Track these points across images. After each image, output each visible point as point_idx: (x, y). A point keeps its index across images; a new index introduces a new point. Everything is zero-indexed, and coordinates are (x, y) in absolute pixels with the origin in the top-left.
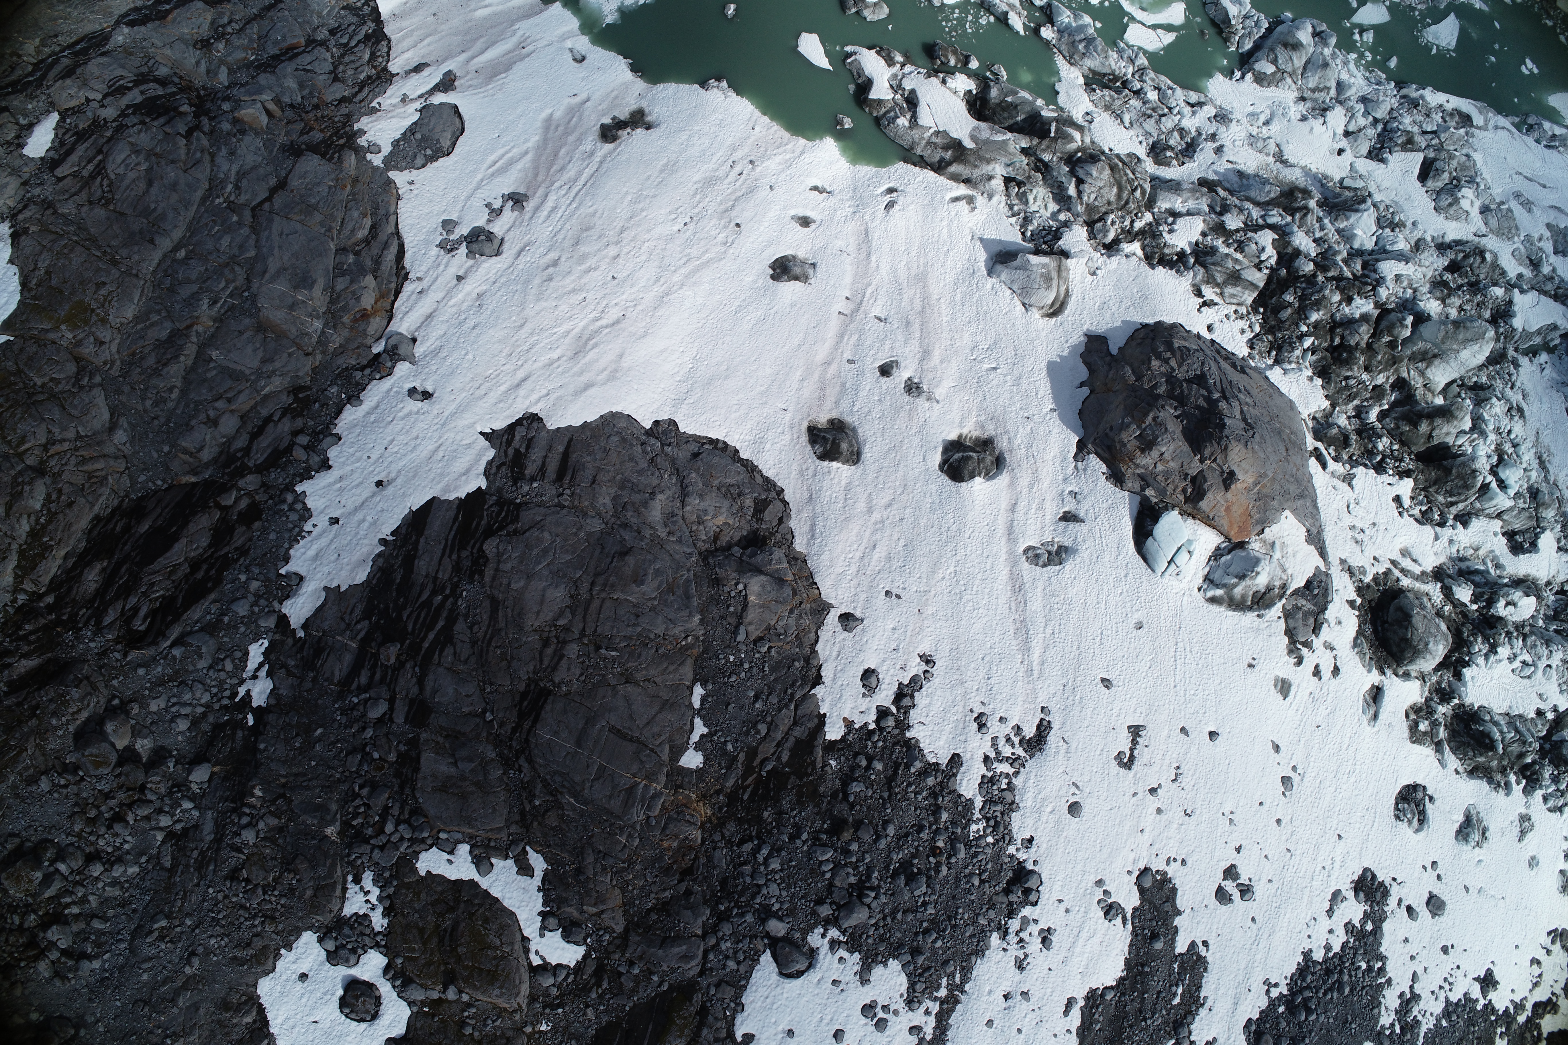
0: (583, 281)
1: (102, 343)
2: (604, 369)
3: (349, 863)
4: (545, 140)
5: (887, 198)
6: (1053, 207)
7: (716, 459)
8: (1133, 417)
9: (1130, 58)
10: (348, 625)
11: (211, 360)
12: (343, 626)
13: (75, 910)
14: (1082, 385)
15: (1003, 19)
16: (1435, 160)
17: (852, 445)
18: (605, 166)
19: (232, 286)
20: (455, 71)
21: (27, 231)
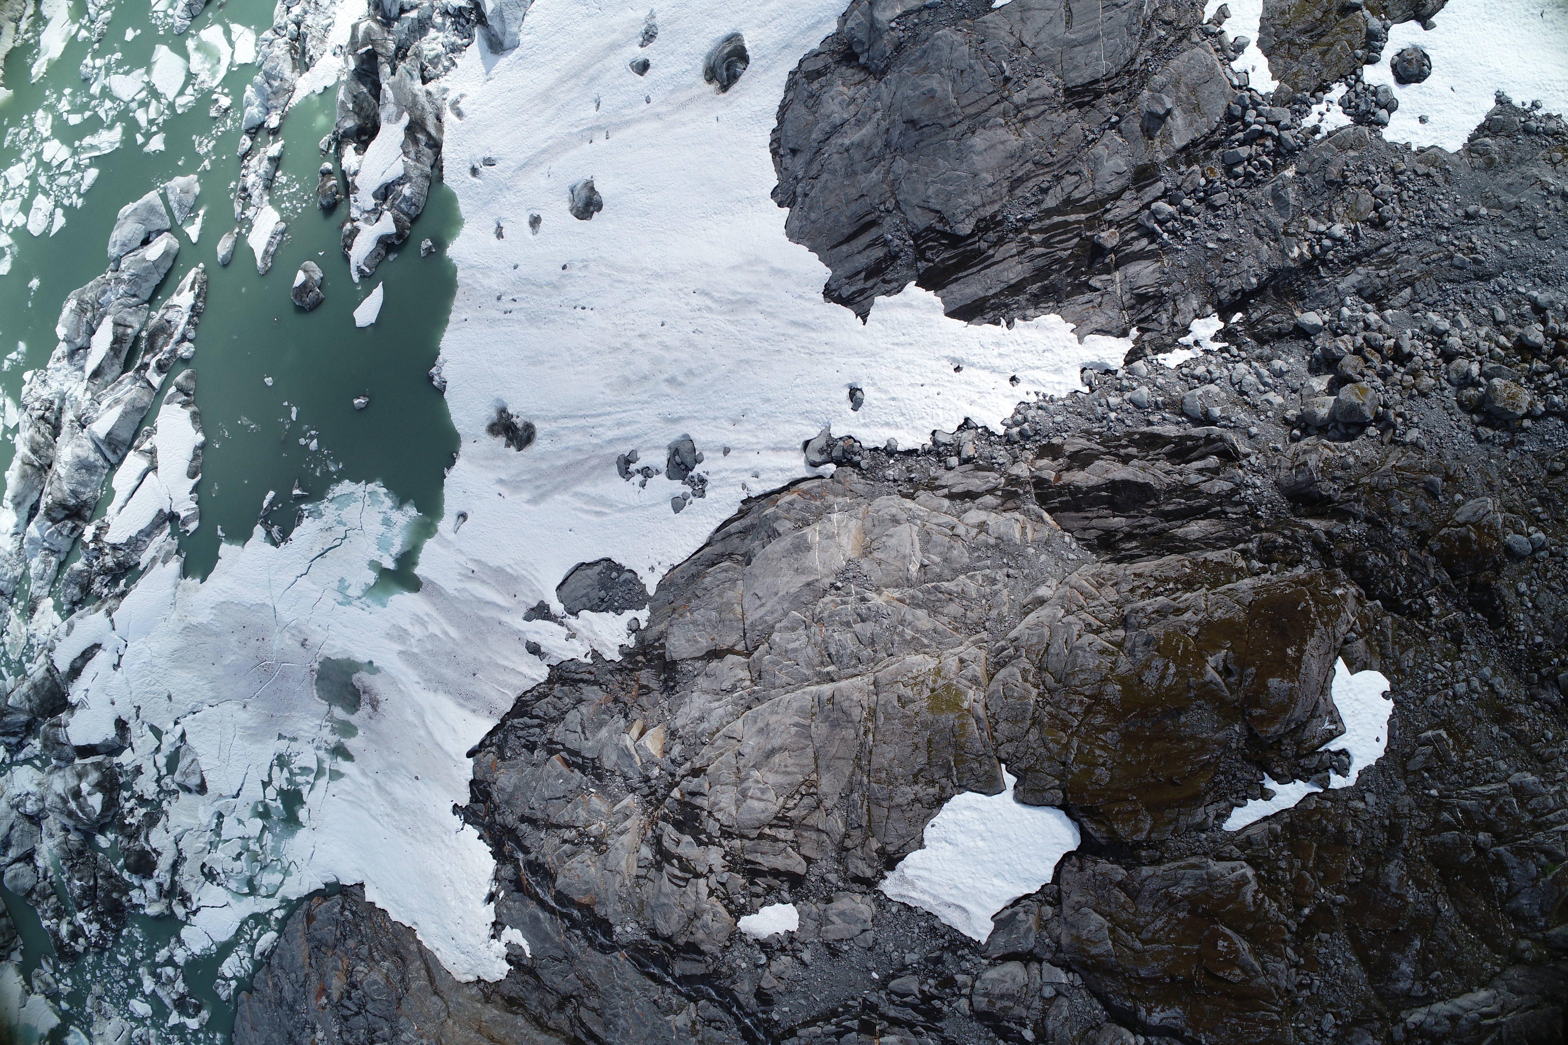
0: (677, 345)
1: (962, 661)
2: (752, 272)
3: (1307, 144)
4: (555, 489)
5: (484, 170)
6: (432, 33)
7: (790, 133)
9: (269, 47)
10: (1102, 296)
11: (922, 566)
12: (1106, 297)
13: (1503, 339)
15: (276, 162)
17: (723, 48)
18: (557, 413)
19: (838, 600)
20: (522, 615)
21: (881, 852)
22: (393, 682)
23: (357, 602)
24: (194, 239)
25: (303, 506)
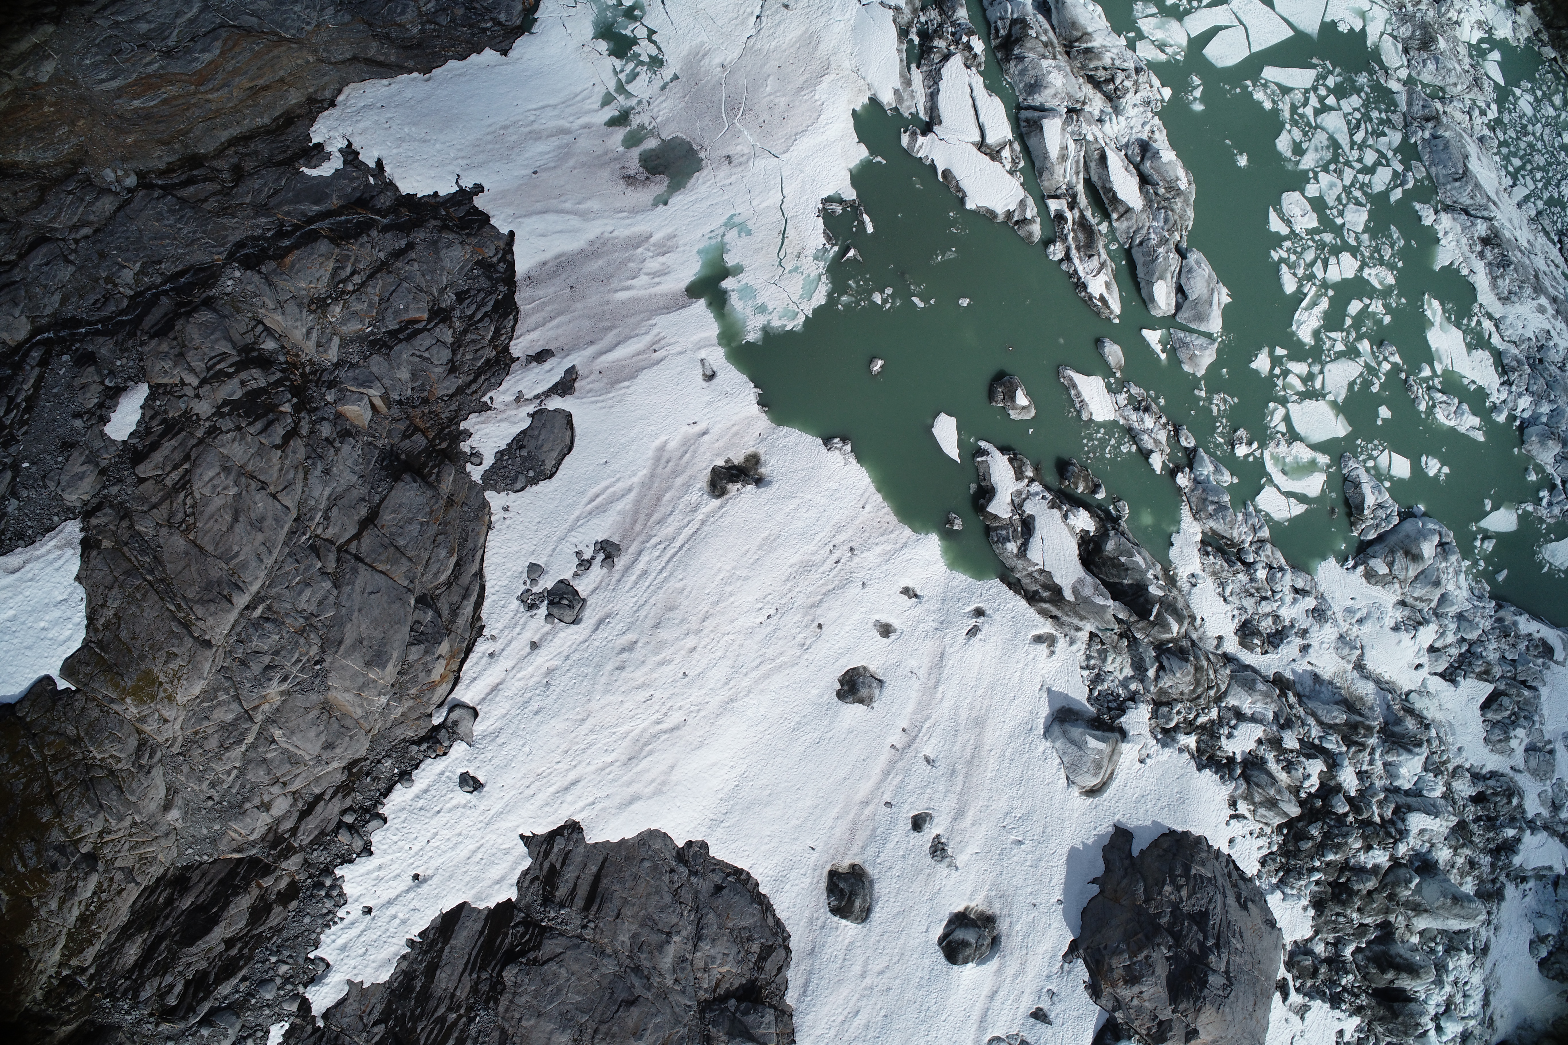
0: (655, 675)
1: (166, 721)
2: (653, 781)
4: (653, 476)
5: (972, 622)
6: (1128, 672)
7: (737, 897)
8: (1128, 946)
9: (1253, 526)
10: (366, 1025)
11: (273, 741)
12: (361, 1027)
14: (1094, 881)
15: (1144, 454)
16: (1504, 693)
17: (864, 901)
18: (706, 529)
19: (304, 659)
20: (579, 367)
21: (97, 545)
22: (634, 211)
23: (721, 231)
24: (1145, 332)
25: (836, 248)
